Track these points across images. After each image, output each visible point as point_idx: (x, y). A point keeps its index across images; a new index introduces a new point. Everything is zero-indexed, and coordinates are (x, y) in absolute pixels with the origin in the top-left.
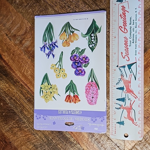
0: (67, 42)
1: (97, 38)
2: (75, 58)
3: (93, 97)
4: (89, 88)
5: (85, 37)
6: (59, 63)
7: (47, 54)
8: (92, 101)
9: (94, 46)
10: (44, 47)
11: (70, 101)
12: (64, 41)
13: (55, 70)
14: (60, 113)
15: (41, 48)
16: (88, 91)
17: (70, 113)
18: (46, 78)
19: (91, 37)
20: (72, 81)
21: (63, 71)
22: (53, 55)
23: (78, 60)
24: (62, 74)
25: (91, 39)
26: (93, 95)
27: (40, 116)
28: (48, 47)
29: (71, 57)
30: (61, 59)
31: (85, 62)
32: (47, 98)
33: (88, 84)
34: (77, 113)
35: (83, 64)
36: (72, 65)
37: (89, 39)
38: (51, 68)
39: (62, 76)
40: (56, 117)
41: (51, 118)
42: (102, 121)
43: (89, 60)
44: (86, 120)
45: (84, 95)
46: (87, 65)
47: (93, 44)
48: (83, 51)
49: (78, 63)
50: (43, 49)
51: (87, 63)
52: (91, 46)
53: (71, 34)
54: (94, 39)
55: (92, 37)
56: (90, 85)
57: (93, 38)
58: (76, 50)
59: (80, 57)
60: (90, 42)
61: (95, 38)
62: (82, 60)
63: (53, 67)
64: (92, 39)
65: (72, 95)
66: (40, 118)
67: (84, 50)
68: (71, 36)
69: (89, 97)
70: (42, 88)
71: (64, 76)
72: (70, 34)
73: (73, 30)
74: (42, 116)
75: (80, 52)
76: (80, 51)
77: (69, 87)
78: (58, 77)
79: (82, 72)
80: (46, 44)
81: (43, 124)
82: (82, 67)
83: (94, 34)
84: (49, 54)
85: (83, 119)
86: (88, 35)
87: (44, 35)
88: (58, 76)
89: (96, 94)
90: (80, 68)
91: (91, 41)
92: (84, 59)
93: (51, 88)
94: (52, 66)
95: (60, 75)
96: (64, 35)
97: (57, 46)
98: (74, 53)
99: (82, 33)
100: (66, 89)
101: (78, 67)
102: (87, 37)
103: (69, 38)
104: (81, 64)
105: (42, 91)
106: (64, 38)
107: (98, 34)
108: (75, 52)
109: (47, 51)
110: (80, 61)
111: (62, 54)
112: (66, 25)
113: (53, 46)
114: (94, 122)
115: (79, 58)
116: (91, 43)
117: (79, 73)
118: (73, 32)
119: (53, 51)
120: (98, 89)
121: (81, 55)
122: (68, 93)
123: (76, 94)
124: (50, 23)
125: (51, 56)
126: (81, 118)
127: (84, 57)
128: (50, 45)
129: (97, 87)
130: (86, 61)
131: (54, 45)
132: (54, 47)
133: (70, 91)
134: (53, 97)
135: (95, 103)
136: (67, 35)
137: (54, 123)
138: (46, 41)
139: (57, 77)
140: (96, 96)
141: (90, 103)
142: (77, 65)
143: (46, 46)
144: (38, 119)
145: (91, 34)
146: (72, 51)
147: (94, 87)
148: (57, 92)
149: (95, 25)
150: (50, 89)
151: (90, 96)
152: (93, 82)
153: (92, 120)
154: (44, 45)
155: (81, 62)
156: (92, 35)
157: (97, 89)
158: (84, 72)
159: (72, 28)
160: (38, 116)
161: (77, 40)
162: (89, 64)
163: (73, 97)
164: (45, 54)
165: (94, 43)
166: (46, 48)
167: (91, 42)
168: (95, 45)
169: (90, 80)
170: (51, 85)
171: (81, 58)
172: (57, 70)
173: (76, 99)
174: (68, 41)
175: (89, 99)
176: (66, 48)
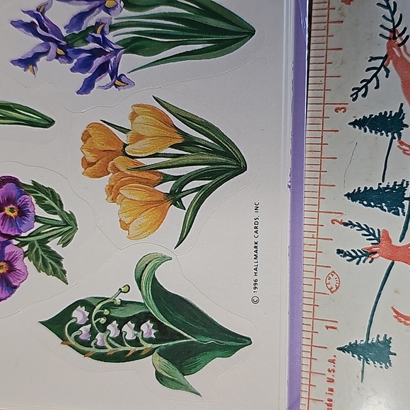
0: (114, 154)
1: (128, 360)
2: (7, 210)
5: (139, 281)
7: (39, 14)
9: (76, 338)
12: (123, 138)
19: (139, 321)
22: (37, 56)
25: (126, 320)
28: (90, 22)
29: (15, 181)
30: (3, 112)
37: (124, 303)
47: (93, 334)
48: (53, 264)
52: (79, 315)
53: (167, 187)
54: (120, 340)
55: (138, 328)
57: (129, 331)
58: (57, 217)
59: (15, 242)
60: (106, 312)
61: (128, 348)
64: (120, 328)
67: (54, 270)
68: (148, 182)
72: (166, 178)
73: (187, 201)
75: (43, 242)
76: (53, 244)
80: (109, 4)
83: (150, 341)
84: (39, 29)
86: (152, 302)
91: (110, 320)
96: (162, 132)
97: (88, 86)
98: (40, 201)
99: (165, 259)
102: (135, 295)
103: (135, 174)
106: (139, 137)
108: (48, 209)
112: (226, 154)
113: (95, 53)
115: (11, 237)
116: (99, 315)
118: (175, 198)
119: (58, 56)
121: (26, 248)
124: (253, 32)
125: (31, 43)
127: (12, 269)
128: (98, 35)
131: (98, 61)
132: (83, 66)
136: (156, 155)
138: (128, 6)
143: (93, 4)
145: (154, 320)
146: (52, 192)
149: (211, 348)
156: (147, 328)
159: (206, 193)
161: (125, 226)
165: (99, 336)
166: (84, 6)
167: (103, 320)
168: (83, 343)
171: (8, 249)
174: (119, 161)
176: (76, 152)
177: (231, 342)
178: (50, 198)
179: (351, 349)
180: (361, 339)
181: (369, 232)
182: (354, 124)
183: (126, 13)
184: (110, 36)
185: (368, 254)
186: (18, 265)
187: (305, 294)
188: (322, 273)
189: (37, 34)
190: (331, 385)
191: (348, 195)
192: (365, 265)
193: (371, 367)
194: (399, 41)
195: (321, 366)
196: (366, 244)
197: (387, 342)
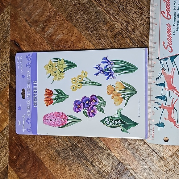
0: (113, 90)
1: (116, 127)
2: (93, 101)
3: (51, 120)
4: (61, 116)
5: (118, 113)
6: (89, 81)
7: (99, 66)
8: (47, 119)
9: (106, 124)
10: (108, 62)
11: (47, 95)
12: (114, 87)
13: (80, 77)
14: (34, 83)
15: (106, 58)
16: (58, 115)
17: (34, 94)
18: (72, 65)
19: (118, 120)
20: (68, 97)
21: (79, 86)
22: (99, 73)
23: (91, 104)
24: (76, 84)
25: (115, 120)
26: (53, 121)
27: (30, 59)
28: (108, 67)
29: (95, 95)
30: (92, 83)
31: (89, 113)
32: (50, 67)
33: (65, 115)
34: (35, 102)
35: (87, 110)
36: (86, 97)
37: (115, 117)
38: (83, 72)
39: (74, 86)
40: (30, 78)
41: (28, 73)
42: (28, 129)
43: (92, 117)
44: (28, 112)
45: (54, 111)
46: (86, 114)
47: (109, 123)
48: (102, 110)
49: (88, 104)
50: (105, 61)
51: (88, 114)
52: (107, 119)
53: (122, 96)
54: (114, 124)
55: (118, 122)
56: (64, 117)
57: (116, 122)
58: (103, 102)
59: (95, 106)
60: (112, 119)
61: (116, 125)
62: (92, 109)
63: (84, 74)
64: (114, 122)
65: (53, 97)
66: (28, 59)
67: (102, 111)
68: (119, 95)
69: (51, 116)
70: (60, 60)
71: (74, 88)
72: (122, 95)
73: (126, 99)
74: (30, 62)
75: (100, 106)
76: (102, 107)
77: (61, 94)
78: (72, 81)
79: (78, 108)
80: (111, 64)
81: (21, 63)
82: (83, 109)
83: (120, 124)
84: (99, 69)
85: (29, 109)
86: (120, 117)
87: (122, 62)
88: (74, 80)
89: (54, 124)
90: (82, 106)
91: (112, 120)
92: (92, 111)
93: (61, 72)
94: (86, 72)
95: (75, 83)
96: (121, 86)
97: (108, 78)
98: (99, 99)
99: (123, 109)
100: (59, 90)
101: (84, 104)
102: (117, 116)
103: (116, 94)
104: (87, 108)
105: (57, 61)
106: (117, 87)
107: (120, 128)
108: (101, 100)
109: (103, 66)
110: (91, 107)
111: (98, 84)
112: (133, 90)
113: (109, 73)
114: (27, 121)
116: (110, 119)
117: (77, 105)
118: (124, 98)
119: (102, 73)
120: (59, 127)
121: (97, 107)
122: (55, 92)
123: (54, 102)
124: (138, 69)
125: (97, 71)
126: (29, 107)
127: (94, 111)
128: (109, 69)
129: (62, 126)
130: (91, 113)
131: (110, 74)
132: (107, 75)
133: (57, 94)
134: (51, 75)
135: (45, 123)
136: (120, 91)
137: (23, 76)
138: (115, 64)
139: (72, 79)
140: (53, 124)
141: (45, 117)
142: (86, 102)
143: (109, 64)
144: (27, 57)
145: (120, 120)
146: (102, 97)
147: (61, 122)
148: (56, 79)
149: (131, 125)
150: (59, 71)
151: (53, 117)
152: (67, 121)
153: (28, 119)
154: (110, 61)
155: (89, 108)
156: (119, 122)
157: (59, 125)
158: (78, 111)
159: (130, 97)
160: (29, 57)
161: (115, 103)
162: (87, 116)
163: (51, 98)
164: (100, 63)
165: (111, 123)
166: (107, 64)
167: (111, 120)
168: (108, 124)
169: (69, 118)
170: (64, 72)
171: (93, 108)
172: (80, 78)
173: (48, 101)
174: (114, 92)
175: (49, 116)
176: (106, 90)
177: (135, 124)
178: (101, 99)
179: (157, 125)
180: (158, 123)
181: (160, 104)
182: (156, 85)
183: (115, 65)
184: (112, 70)
185: (159, 108)
186: (95, 111)
187: (148, 114)
188: (151, 111)
189: (98, 69)
190: (153, 131)
191: (156, 97)
192: (159, 110)
193: (160, 128)
194: (164, 70)
195: (151, 128)
196: (159, 106)
197: (163, 123)
